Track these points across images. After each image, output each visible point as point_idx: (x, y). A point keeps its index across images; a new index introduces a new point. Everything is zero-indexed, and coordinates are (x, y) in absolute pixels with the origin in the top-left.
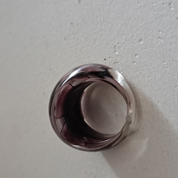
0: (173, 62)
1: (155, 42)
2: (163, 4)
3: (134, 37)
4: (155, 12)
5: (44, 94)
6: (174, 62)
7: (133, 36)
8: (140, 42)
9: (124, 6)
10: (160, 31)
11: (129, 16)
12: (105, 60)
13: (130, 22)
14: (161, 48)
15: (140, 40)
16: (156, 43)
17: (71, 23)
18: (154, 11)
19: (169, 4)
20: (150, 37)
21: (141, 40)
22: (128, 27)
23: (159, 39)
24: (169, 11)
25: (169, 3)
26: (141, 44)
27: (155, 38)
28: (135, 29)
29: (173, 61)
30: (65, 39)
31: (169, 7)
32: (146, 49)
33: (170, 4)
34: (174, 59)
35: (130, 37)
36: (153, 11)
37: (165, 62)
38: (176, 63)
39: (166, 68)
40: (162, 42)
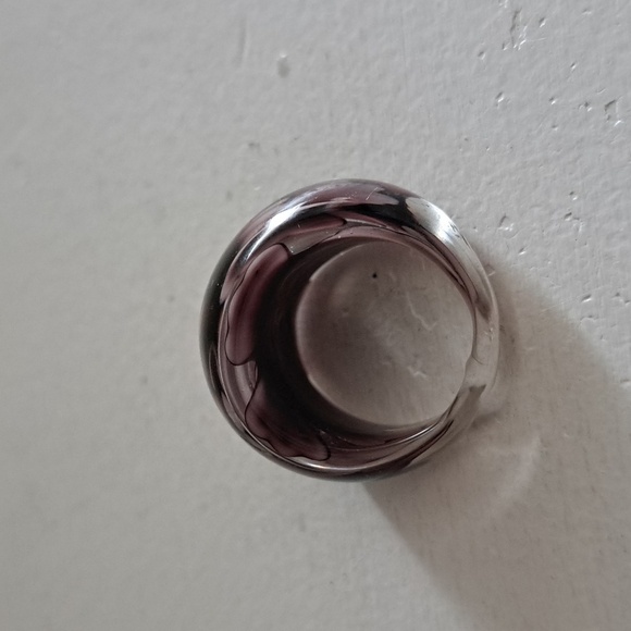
0: (616, 298)
1: (554, 227)
2: (587, 105)
3: (482, 209)
4: (556, 129)
5: (145, 380)
6: (621, 300)
7: (477, 204)
8: (500, 225)
9: (448, 100)
10: (572, 193)
11: (465, 137)
12: (375, 276)
13: (468, 154)
14: (576, 250)
15: (502, 220)
16: (559, 232)
17: (252, 145)
18: (554, 127)
19: (607, 106)
20: (536, 210)
21: (505, 220)
22: (461, 173)
23: (568, 219)
24: (605, 128)
25: (606, 103)
26: (505, 232)
27: (555, 217)
28: (485, 179)
29: (618, 295)
30: (229, 196)
31: (607, 116)
32: (521, 250)
33: (612, 106)
34: (622, 290)
35: (465, 205)
36: (549, 124)
37: (588, 297)
38: (627, 301)
39: (590, 317)
40: (580, 230)
